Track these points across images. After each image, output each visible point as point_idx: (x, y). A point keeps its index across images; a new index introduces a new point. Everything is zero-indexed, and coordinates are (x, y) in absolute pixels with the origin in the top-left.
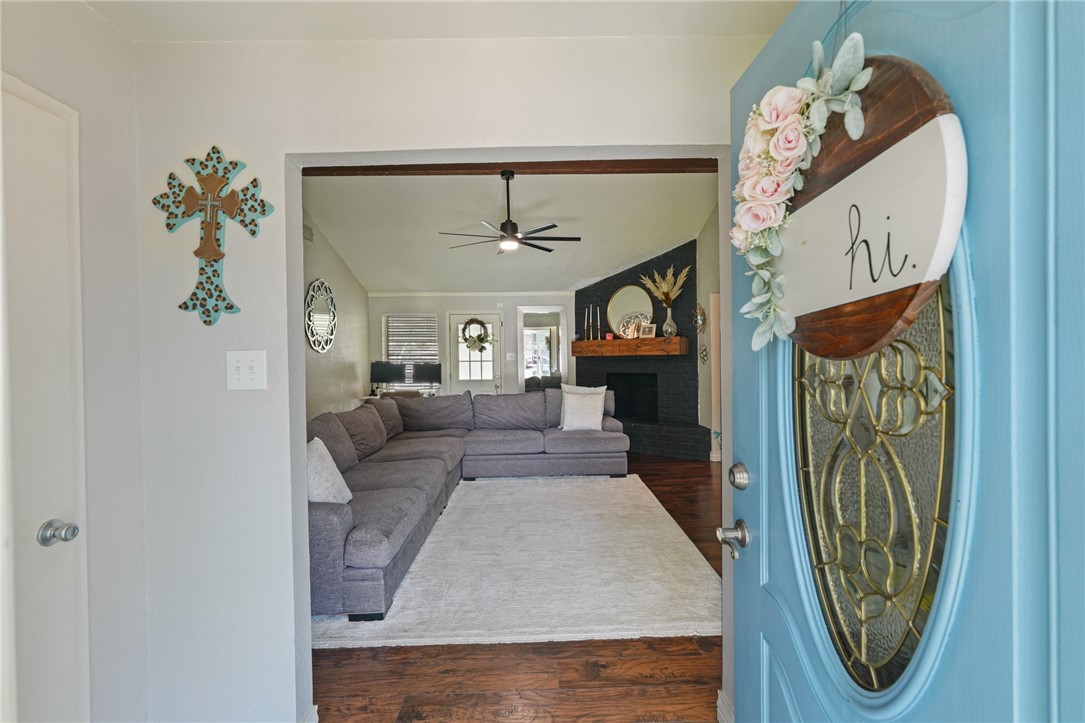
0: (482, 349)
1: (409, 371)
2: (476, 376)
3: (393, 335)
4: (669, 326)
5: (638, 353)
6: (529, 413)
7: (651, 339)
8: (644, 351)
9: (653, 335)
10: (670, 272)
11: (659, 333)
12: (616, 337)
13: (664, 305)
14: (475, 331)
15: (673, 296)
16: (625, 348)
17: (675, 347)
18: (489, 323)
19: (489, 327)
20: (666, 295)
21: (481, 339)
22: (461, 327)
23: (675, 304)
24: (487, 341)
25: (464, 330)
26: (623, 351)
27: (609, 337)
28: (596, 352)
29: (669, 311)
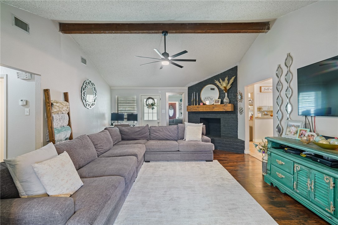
0: (153, 108)
1: (126, 116)
2: (151, 119)
3: (120, 103)
4: (226, 100)
5: (214, 110)
6: (172, 134)
7: (219, 105)
8: (216, 110)
9: (220, 103)
10: (226, 79)
11: (222, 102)
12: (204, 104)
13: (224, 91)
14: (150, 101)
15: (228, 87)
16: (208, 108)
17: (229, 108)
18: (155, 99)
19: (156, 100)
20: (225, 88)
21: (153, 105)
22: (145, 100)
23: (228, 91)
24: (155, 105)
25: (146, 101)
26: (207, 109)
27: (201, 104)
28: (196, 110)
29: (226, 94)
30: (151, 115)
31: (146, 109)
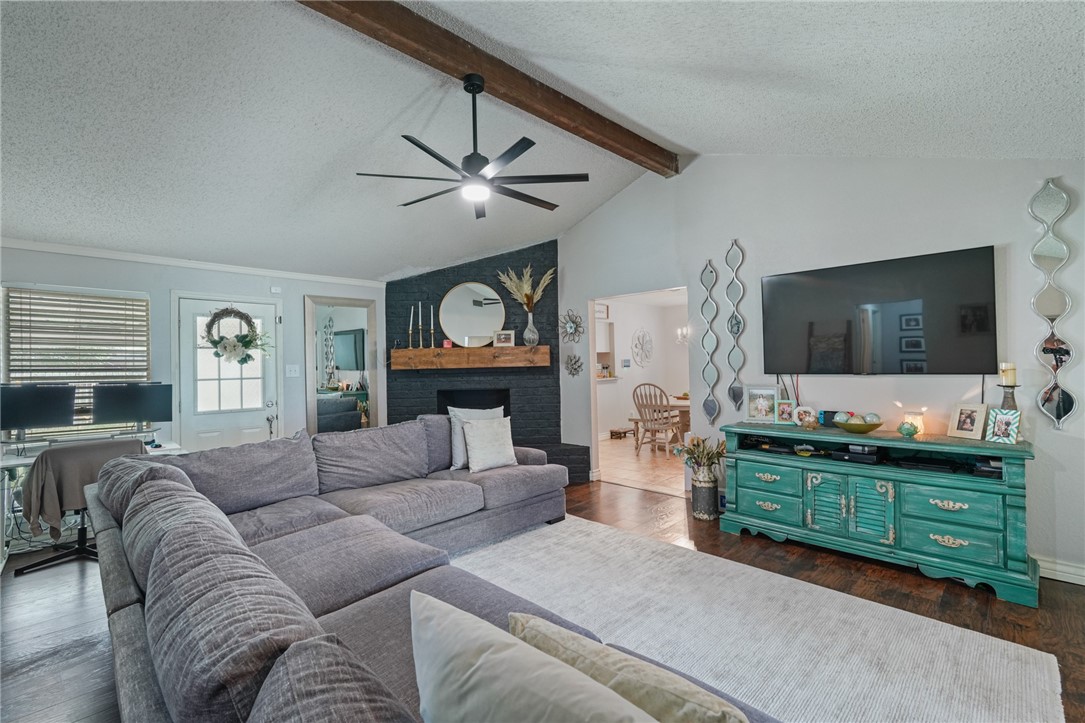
0: (245, 359)
2: (231, 403)
4: (531, 334)
5: (495, 365)
6: (411, 454)
7: (512, 348)
8: (503, 362)
9: (512, 344)
10: (527, 272)
11: (520, 341)
12: (455, 345)
13: (525, 307)
14: (230, 327)
15: (537, 297)
16: (476, 358)
17: (542, 359)
18: (256, 318)
19: (257, 322)
20: (529, 298)
21: (246, 341)
22: (202, 322)
23: (534, 307)
24: (256, 346)
25: (210, 326)
26: (474, 362)
27: (446, 344)
28: (432, 363)
29: (530, 315)
30: (230, 389)
31: (206, 359)
